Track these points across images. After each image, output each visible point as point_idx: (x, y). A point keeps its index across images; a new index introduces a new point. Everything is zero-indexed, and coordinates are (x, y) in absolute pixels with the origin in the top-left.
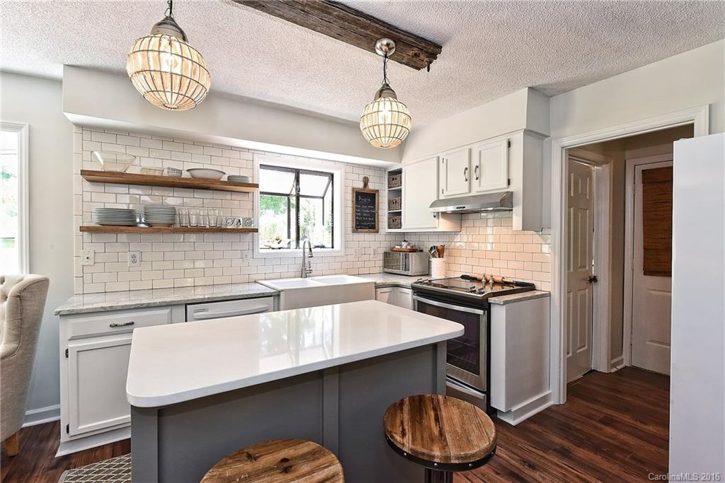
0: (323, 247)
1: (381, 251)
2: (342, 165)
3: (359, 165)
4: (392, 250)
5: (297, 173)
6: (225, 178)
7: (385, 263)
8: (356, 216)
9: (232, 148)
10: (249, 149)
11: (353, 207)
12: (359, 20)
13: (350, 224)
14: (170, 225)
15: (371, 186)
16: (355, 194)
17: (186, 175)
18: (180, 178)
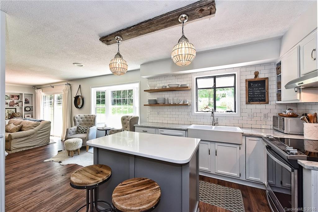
0: (231, 111)
1: (271, 116)
2: (239, 69)
3: (251, 66)
4: (280, 115)
5: (215, 77)
6: (180, 86)
7: (274, 123)
8: (249, 95)
9: (184, 74)
10: (190, 73)
11: (246, 90)
12: (163, 18)
13: (244, 99)
14: (164, 103)
15: (261, 76)
16: (247, 83)
17: (168, 87)
18: (166, 88)
